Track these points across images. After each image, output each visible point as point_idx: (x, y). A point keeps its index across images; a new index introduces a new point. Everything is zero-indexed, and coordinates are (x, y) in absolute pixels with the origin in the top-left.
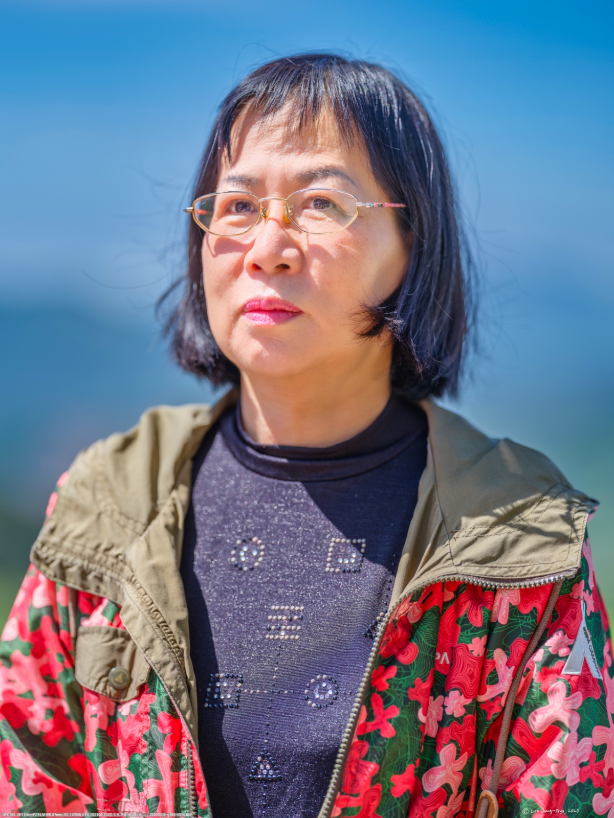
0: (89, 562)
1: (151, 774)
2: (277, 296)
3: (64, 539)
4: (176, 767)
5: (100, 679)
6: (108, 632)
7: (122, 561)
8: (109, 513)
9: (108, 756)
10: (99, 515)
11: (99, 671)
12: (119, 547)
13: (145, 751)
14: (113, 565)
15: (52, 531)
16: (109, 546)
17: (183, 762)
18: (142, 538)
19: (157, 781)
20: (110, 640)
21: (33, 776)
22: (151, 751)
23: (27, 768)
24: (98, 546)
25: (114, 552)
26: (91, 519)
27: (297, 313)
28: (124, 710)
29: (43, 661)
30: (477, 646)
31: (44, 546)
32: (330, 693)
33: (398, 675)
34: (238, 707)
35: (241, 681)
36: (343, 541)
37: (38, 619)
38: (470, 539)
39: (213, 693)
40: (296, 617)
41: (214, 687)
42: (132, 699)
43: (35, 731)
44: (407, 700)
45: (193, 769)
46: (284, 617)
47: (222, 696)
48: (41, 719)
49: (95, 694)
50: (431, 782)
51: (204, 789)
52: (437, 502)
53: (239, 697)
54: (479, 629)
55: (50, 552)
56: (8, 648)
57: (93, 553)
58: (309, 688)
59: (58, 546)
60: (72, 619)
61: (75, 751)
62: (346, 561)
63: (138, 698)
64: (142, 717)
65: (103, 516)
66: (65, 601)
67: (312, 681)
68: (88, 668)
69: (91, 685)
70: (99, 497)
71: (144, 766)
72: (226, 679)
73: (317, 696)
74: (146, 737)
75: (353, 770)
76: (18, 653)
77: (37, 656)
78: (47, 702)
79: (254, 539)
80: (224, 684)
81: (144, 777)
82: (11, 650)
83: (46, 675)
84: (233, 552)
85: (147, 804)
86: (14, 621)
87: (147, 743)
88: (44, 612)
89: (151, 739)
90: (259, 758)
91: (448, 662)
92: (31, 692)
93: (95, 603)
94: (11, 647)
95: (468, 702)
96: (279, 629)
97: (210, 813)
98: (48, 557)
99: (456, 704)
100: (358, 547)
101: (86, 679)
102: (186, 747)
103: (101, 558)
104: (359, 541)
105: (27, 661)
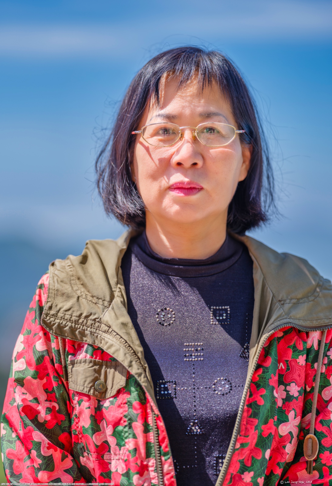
0: (76, 324)
1: (131, 436)
2: (186, 180)
4: (146, 430)
5: (91, 387)
6: (91, 362)
7: (98, 322)
8: (84, 296)
9: (96, 429)
10: (78, 297)
11: (89, 383)
12: (95, 314)
13: (126, 423)
14: (92, 324)
15: (51, 308)
16: (88, 314)
17: (150, 428)
18: (110, 308)
19: (135, 439)
20: (92, 366)
21: (47, 445)
22: (129, 424)
23: (44, 441)
24: (81, 314)
25: (92, 317)
26: (75, 299)
28: (107, 404)
29: (45, 380)
30: (301, 360)
31: (47, 316)
32: (227, 386)
33: (264, 372)
34: (176, 398)
35: (175, 384)
36: (217, 308)
37: (41, 359)
38: (290, 305)
39: (160, 391)
40: (199, 349)
41: (160, 388)
42: (110, 398)
43: (41, 420)
44: (268, 385)
45: (157, 431)
46: (193, 349)
47: (166, 392)
48: (44, 415)
49: (88, 396)
50: (284, 430)
51: (167, 441)
52: (267, 286)
53: (176, 392)
54: (301, 351)
55: (52, 319)
56: (21, 375)
57: (77, 319)
58: (214, 384)
59: (55, 316)
60: (62, 357)
61: (63, 431)
62: (221, 318)
63: (116, 396)
64: (122, 405)
65: (80, 298)
66: (57, 347)
67: (216, 381)
68: (82, 383)
69: (86, 391)
70: (75, 288)
71: (126, 432)
72: (166, 383)
73: (220, 389)
74: (126, 416)
75: (245, 423)
76: (29, 377)
77: (41, 379)
78: (48, 404)
79: (168, 309)
80: (166, 386)
81: (126, 438)
82: (24, 376)
83: (47, 389)
84: (157, 316)
85: (130, 452)
86: (22, 360)
87: (127, 419)
88: (45, 353)
89: (129, 417)
90: (192, 424)
91: (283, 368)
92: (36, 399)
93: (76, 347)
94: (23, 374)
95: (299, 389)
96: (191, 355)
97: (170, 454)
98: (51, 322)
99: (294, 390)
100: (226, 310)
101: (81, 388)
102: (151, 420)
103: (83, 321)
104: (226, 307)
105: (35, 381)
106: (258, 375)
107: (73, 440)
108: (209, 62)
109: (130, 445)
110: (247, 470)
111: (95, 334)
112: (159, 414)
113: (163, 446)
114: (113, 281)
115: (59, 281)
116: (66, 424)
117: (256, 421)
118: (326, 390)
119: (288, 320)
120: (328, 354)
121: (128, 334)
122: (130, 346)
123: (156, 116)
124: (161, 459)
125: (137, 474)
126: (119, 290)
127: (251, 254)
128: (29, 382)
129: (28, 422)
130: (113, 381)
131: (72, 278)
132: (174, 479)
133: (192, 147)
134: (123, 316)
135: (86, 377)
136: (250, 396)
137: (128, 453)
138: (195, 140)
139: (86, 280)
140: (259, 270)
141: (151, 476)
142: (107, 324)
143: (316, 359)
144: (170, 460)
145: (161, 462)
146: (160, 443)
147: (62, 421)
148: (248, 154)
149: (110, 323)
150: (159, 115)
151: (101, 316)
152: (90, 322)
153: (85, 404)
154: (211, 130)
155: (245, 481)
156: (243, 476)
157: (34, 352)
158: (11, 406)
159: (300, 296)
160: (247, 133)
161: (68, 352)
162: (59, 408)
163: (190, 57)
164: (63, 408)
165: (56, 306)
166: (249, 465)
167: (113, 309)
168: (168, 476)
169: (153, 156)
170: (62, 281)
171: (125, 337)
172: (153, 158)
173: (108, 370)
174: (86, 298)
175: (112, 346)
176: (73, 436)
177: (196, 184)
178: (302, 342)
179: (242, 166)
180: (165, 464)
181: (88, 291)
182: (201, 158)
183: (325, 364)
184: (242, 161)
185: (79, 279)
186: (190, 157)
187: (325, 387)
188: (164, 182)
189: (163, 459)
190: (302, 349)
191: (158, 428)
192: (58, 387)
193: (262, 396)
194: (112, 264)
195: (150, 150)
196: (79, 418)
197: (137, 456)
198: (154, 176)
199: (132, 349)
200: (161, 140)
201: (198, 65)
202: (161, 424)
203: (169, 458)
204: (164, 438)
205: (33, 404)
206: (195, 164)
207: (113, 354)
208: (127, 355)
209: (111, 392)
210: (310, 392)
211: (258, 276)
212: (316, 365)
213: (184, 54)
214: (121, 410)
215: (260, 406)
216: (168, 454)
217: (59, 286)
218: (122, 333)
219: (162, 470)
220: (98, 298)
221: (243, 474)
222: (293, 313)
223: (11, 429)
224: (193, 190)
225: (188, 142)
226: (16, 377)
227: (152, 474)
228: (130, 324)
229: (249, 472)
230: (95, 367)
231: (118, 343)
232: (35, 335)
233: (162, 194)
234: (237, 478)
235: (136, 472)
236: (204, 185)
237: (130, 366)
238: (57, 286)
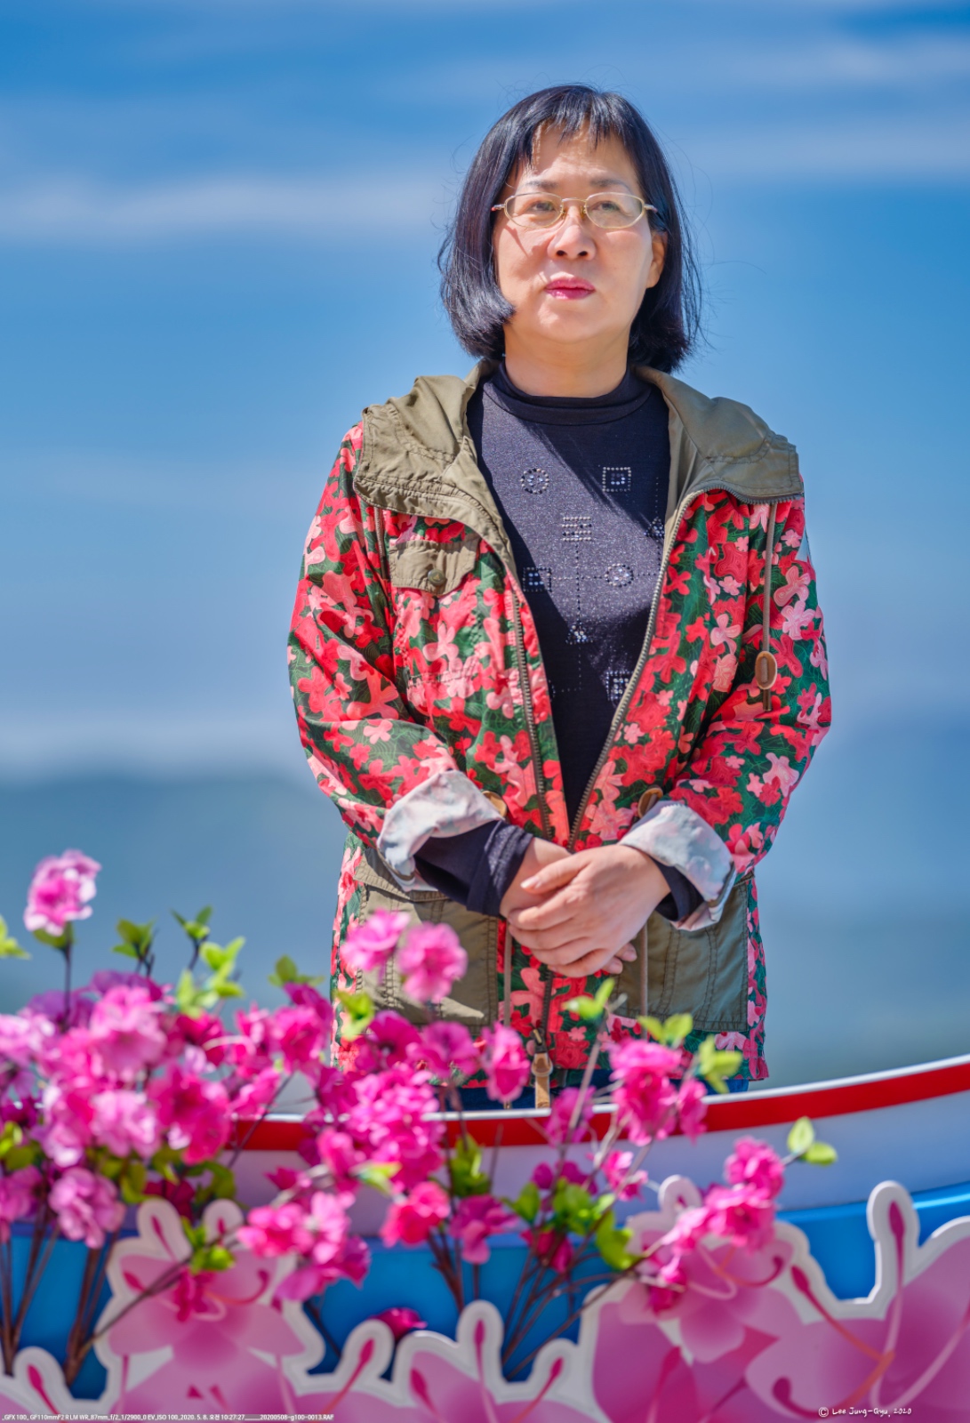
0: (404, 489)
1: (482, 639)
2: (570, 276)
3: (379, 473)
4: (504, 629)
5: (422, 579)
6: (422, 544)
7: (437, 482)
8: (416, 450)
9: (430, 637)
10: (408, 453)
11: (420, 573)
12: (432, 473)
13: (475, 622)
14: (428, 488)
15: (367, 468)
16: (424, 473)
17: (509, 625)
18: (455, 463)
19: (488, 643)
20: (425, 550)
21: (359, 665)
22: (479, 622)
23: (354, 659)
24: (411, 476)
25: (429, 477)
26: (402, 456)
27: (591, 291)
28: (446, 601)
29: (353, 577)
30: (742, 544)
31: (362, 479)
32: (627, 575)
33: (686, 550)
34: (551, 591)
35: (550, 572)
36: (613, 469)
37: (347, 544)
38: (724, 464)
39: (527, 581)
40: (585, 525)
41: (528, 578)
42: (451, 592)
43: (349, 635)
44: (695, 568)
45: (522, 628)
46: (575, 525)
47: (536, 584)
48: (353, 625)
49: (418, 591)
50: (716, 638)
51: (535, 641)
52: (689, 438)
53: (550, 584)
54: (741, 531)
55: (368, 483)
56: (318, 570)
57: (407, 481)
58: (608, 573)
59: (374, 479)
60: (380, 543)
61: (382, 652)
62: (618, 483)
63: (460, 588)
64: (469, 598)
65: (410, 454)
66: (371, 528)
67: (609, 568)
68: (409, 573)
69: (414, 584)
70: (402, 441)
71: (475, 634)
72: (536, 571)
73: (617, 578)
74: (474, 612)
75: (663, 619)
76: (330, 572)
77: (348, 573)
78: (358, 611)
79: (538, 470)
80: (536, 575)
81: (475, 643)
82: (323, 571)
83: (357, 588)
84: (522, 480)
85: (481, 662)
86: (320, 549)
87: (475, 616)
88: (353, 537)
89: (479, 612)
90: (574, 627)
91: (715, 554)
92: (341, 605)
93: (400, 527)
94: (322, 568)
95: (740, 585)
96: (573, 534)
97: (541, 659)
98: (367, 487)
99: (732, 585)
100: (625, 473)
101: (409, 581)
102: (511, 614)
103: (415, 485)
104: (625, 468)
105: (339, 578)
106: (679, 555)
107: (395, 665)
108: (604, 106)
109: (482, 651)
110: (664, 688)
111: (434, 501)
112: (525, 601)
113: (530, 649)
114: (457, 430)
115: (379, 432)
116: (386, 642)
117: (678, 618)
118: (780, 592)
119: (720, 482)
120: (783, 538)
121: (483, 496)
122: (485, 510)
123: (527, 184)
124: (526, 668)
125: (492, 691)
126: (466, 445)
127: (665, 397)
128: (330, 577)
129: (330, 633)
130: (455, 569)
131: (398, 428)
132: (546, 697)
133: (580, 228)
134: (473, 473)
135: (415, 566)
136: (669, 582)
137: (478, 663)
138: (584, 219)
139: (418, 428)
140: (678, 418)
141: (513, 694)
142: (451, 483)
143: (763, 547)
144: (541, 669)
145: (527, 672)
146: (525, 646)
147: (379, 638)
148: (660, 248)
149: (456, 480)
150: (531, 183)
151: (442, 475)
152: (425, 485)
153: (416, 602)
154: (608, 205)
155: (661, 703)
156: (658, 696)
157: (337, 536)
158: (302, 618)
159: (737, 453)
160: (661, 214)
161: (388, 535)
162: (375, 619)
163: (577, 99)
164: (380, 617)
165: (376, 466)
166: (668, 681)
167: (458, 463)
168: (538, 693)
169: (522, 241)
170: (383, 433)
171: (479, 498)
172: (525, 247)
173: (449, 555)
174: (419, 453)
175: (458, 508)
176: (395, 657)
177: (587, 283)
178: (742, 519)
179: (652, 265)
180: (533, 675)
181: (422, 443)
182: (593, 245)
183: (778, 553)
184: (651, 258)
185: (408, 427)
186: (577, 242)
187: (779, 586)
188: (541, 279)
189: (530, 667)
190: (742, 528)
191: (522, 624)
192: (372, 586)
193: (685, 582)
194: (454, 408)
195: (519, 233)
196: (404, 627)
197: (491, 665)
198: (524, 272)
199: (489, 514)
200: (533, 220)
201: (588, 112)
202: (528, 617)
203: (538, 666)
204: (531, 637)
205: (338, 611)
206: (583, 254)
207: (462, 518)
208: (481, 520)
209: (453, 583)
210: (755, 593)
211: (675, 428)
212: (764, 554)
213: (568, 94)
214: (468, 605)
215: (683, 596)
216: (537, 661)
217: (378, 439)
218: (474, 492)
219: (529, 684)
220: (435, 451)
221: (658, 693)
222: (728, 474)
223: (304, 651)
224: (582, 292)
225: (574, 223)
226: (312, 572)
227: (514, 691)
228: (484, 485)
229: (667, 690)
230: (428, 551)
231: (468, 504)
232: (338, 511)
233: (536, 297)
234: (650, 699)
235: (490, 688)
236: (597, 285)
237: (486, 533)
238: (376, 439)
